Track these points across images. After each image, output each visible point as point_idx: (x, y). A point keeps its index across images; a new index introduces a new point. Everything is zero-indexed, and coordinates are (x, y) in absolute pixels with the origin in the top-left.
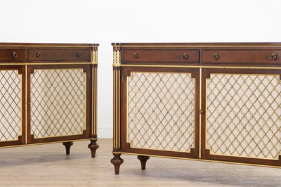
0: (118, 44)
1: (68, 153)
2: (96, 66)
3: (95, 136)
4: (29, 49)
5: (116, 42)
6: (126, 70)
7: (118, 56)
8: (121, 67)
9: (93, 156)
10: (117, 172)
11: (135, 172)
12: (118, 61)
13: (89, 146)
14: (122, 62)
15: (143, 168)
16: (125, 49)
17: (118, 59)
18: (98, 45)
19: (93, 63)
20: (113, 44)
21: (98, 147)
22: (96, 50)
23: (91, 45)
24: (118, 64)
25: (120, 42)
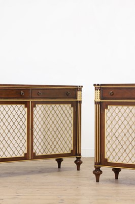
0: (98, 85)
1: (59, 167)
2: (80, 102)
3: (80, 155)
4: (33, 89)
5: (97, 83)
6: (104, 104)
7: (99, 94)
8: (100, 102)
9: (78, 169)
10: (98, 181)
11: (110, 181)
12: (99, 97)
13: (75, 162)
14: (101, 98)
15: (117, 178)
16: (103, 88)
17: (99, 96)
18: (82, 87)
19: (78, 100)
20: (95, 85)
21: (82, 163)
22: (81, 90)
23: (77, 86)
24: (99, 100)
25: (100, 83)
